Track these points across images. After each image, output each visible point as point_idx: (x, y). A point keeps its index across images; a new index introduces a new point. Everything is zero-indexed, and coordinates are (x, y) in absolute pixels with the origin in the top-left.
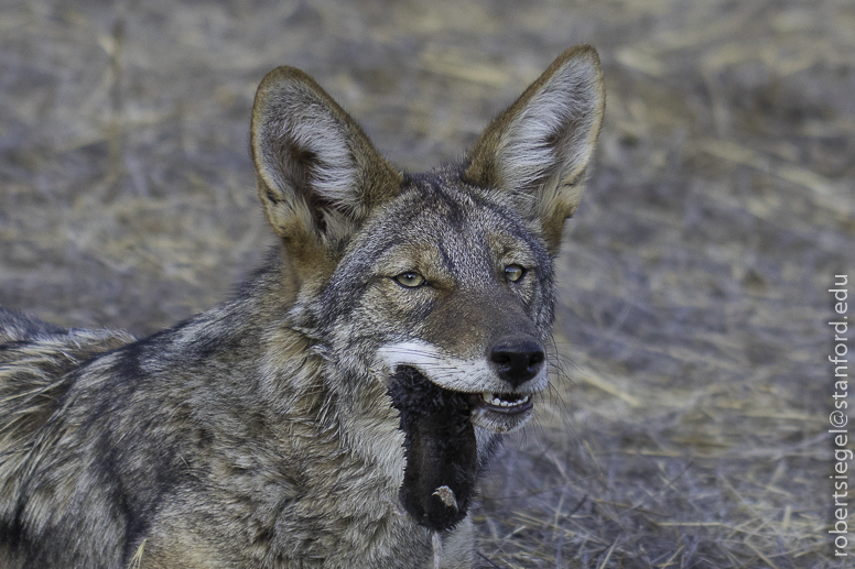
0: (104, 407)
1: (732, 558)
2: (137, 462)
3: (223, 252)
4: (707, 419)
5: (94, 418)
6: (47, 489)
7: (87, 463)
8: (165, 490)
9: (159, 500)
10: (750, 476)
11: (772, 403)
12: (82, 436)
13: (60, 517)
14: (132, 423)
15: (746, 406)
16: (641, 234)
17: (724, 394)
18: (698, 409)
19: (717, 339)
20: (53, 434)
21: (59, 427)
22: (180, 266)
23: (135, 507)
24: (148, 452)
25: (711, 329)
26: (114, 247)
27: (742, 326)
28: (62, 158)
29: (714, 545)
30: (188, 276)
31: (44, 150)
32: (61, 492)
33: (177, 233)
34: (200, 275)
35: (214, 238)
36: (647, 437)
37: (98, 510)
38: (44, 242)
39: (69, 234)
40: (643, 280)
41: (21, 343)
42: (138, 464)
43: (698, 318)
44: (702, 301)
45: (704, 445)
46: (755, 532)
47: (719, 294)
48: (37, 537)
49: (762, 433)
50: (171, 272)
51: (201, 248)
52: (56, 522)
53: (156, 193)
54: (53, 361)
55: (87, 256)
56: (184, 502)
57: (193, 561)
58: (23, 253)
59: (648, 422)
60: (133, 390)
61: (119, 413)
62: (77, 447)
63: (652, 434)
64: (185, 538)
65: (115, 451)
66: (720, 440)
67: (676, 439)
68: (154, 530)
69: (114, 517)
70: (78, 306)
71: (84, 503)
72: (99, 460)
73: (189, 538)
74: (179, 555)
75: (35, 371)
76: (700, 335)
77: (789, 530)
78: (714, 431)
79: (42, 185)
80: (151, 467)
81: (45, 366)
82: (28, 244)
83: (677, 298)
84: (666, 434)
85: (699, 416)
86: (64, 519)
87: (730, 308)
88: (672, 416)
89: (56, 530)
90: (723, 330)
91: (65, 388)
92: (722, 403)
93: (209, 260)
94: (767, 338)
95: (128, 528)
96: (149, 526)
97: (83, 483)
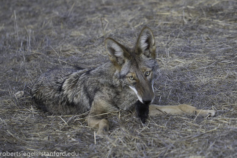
0: (84, 81)
1: (194, 86)
2: (90, 89)
4: (195, 64)
5: (82, 83)
7: (82, 90)
8: (96, 93)
9: (95, 95)
10: (201, 72)
11: (207, 60)
12: (81, 87)
14: (89, 83)
15: (202, 60)
16: (190, 35)
17: (198, 59)
18: (193, 62)
19: (200, 50)
20: (76, 87)
21: (77, 86)
23: (91, 96)
24: (92, 88)
26: (105, 52)
27: (204, 47)
28: (98, 39)
31: (95, 39)
32: (79, 96)
36: (185, 68)
37: (85, 97)
38: (94, 54)
39: (98, 52)
40: (190, 42)
41: (71, 74)
42: (91, 90)
43: (198, 47)
44: (199, 44)
46: (198, 81)
47: (202, 42)
49: (204, 65)
54: (75, 76)
55: (100, 55)
56: (99, 94)
57: (101, 104)
58: (91, 56)
60: (88, 78)
61: (86, 82)
62: (80, 88)
64: (100, 100)
65: (86, 88)
68: (95, 100)
69: (87, 98)
72: (84, 90)
74: (99, 103)
75: (73, 78)
77: (204, 80)
79: (95, 45)
80: (93, 90)
81: (74, 77)
83: (195, 44)
84: (188, 67)
86: (80, 100)
88: (189, 64)
89: (79, 103)
91: (78, 80)
94: (208, 48)
95: (90, 100)
96: (94, 99)
97: (82, 94)
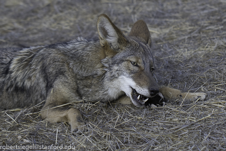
0: (42, 59)
1: (175, 62)
3: (75, 21)
4: (172, 33)
5: (40, 62)
6: (30, 78)
9: (56, 78)
10: (181, 43)
11: (187, 27)
13: (33, 84)
14: (50, 61)
15: (181, 28)
17: (176, 27)
18: (170, 31)
19: (177, 15)
22: (67, 26)
24: (54, 68)
25: (175, 13)
26: (53, 25)
27: (182, 10)
28: (42, 9)
29: (171, 61)
30: (68, 28)
31: (39, 8)
32: (33, 79)
33: (65, 20)
34: (71, 27)
35: (72, 19)
36: (160, 40)
37: (41, 80)
38: (39, 28)
39: (44, 25)
40: (162, 5)
43: (173, 11)
44: (174, 7)
45: (172, 39)
46: (180, 56)
47: (178, 4)
48: (28, 89)
49: (184, 34)
50: (64, 28)
51: (71, 21)
52: (32, 85)
53: (61, 12)
55: (47, 29)
57: (63, 92)
58: (35, 31)
59: (160, 37)
61: (47, 59)
62: (36, 68)
63: (161, 39)
66: (175, 37)
67: (166, 39)
69: (44, 81)
70: (46, 40)
71: (38, 80)
73: (62, 86)
74: (59, 91)
76: (173, 15)
77: (187, 54)
78: (174, 35)
79: (39, 16)
82: (36, 29)
83: (170, 8)
84: (164, 38)
85: (171, 33)
86: (34, 84)
87: (180, 7)
88: (165, 34)
89: (32, 87)
90: (178, 12)
92: (175, 29)
93: (72, 24)
94: (187, 12)
